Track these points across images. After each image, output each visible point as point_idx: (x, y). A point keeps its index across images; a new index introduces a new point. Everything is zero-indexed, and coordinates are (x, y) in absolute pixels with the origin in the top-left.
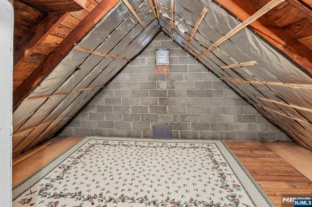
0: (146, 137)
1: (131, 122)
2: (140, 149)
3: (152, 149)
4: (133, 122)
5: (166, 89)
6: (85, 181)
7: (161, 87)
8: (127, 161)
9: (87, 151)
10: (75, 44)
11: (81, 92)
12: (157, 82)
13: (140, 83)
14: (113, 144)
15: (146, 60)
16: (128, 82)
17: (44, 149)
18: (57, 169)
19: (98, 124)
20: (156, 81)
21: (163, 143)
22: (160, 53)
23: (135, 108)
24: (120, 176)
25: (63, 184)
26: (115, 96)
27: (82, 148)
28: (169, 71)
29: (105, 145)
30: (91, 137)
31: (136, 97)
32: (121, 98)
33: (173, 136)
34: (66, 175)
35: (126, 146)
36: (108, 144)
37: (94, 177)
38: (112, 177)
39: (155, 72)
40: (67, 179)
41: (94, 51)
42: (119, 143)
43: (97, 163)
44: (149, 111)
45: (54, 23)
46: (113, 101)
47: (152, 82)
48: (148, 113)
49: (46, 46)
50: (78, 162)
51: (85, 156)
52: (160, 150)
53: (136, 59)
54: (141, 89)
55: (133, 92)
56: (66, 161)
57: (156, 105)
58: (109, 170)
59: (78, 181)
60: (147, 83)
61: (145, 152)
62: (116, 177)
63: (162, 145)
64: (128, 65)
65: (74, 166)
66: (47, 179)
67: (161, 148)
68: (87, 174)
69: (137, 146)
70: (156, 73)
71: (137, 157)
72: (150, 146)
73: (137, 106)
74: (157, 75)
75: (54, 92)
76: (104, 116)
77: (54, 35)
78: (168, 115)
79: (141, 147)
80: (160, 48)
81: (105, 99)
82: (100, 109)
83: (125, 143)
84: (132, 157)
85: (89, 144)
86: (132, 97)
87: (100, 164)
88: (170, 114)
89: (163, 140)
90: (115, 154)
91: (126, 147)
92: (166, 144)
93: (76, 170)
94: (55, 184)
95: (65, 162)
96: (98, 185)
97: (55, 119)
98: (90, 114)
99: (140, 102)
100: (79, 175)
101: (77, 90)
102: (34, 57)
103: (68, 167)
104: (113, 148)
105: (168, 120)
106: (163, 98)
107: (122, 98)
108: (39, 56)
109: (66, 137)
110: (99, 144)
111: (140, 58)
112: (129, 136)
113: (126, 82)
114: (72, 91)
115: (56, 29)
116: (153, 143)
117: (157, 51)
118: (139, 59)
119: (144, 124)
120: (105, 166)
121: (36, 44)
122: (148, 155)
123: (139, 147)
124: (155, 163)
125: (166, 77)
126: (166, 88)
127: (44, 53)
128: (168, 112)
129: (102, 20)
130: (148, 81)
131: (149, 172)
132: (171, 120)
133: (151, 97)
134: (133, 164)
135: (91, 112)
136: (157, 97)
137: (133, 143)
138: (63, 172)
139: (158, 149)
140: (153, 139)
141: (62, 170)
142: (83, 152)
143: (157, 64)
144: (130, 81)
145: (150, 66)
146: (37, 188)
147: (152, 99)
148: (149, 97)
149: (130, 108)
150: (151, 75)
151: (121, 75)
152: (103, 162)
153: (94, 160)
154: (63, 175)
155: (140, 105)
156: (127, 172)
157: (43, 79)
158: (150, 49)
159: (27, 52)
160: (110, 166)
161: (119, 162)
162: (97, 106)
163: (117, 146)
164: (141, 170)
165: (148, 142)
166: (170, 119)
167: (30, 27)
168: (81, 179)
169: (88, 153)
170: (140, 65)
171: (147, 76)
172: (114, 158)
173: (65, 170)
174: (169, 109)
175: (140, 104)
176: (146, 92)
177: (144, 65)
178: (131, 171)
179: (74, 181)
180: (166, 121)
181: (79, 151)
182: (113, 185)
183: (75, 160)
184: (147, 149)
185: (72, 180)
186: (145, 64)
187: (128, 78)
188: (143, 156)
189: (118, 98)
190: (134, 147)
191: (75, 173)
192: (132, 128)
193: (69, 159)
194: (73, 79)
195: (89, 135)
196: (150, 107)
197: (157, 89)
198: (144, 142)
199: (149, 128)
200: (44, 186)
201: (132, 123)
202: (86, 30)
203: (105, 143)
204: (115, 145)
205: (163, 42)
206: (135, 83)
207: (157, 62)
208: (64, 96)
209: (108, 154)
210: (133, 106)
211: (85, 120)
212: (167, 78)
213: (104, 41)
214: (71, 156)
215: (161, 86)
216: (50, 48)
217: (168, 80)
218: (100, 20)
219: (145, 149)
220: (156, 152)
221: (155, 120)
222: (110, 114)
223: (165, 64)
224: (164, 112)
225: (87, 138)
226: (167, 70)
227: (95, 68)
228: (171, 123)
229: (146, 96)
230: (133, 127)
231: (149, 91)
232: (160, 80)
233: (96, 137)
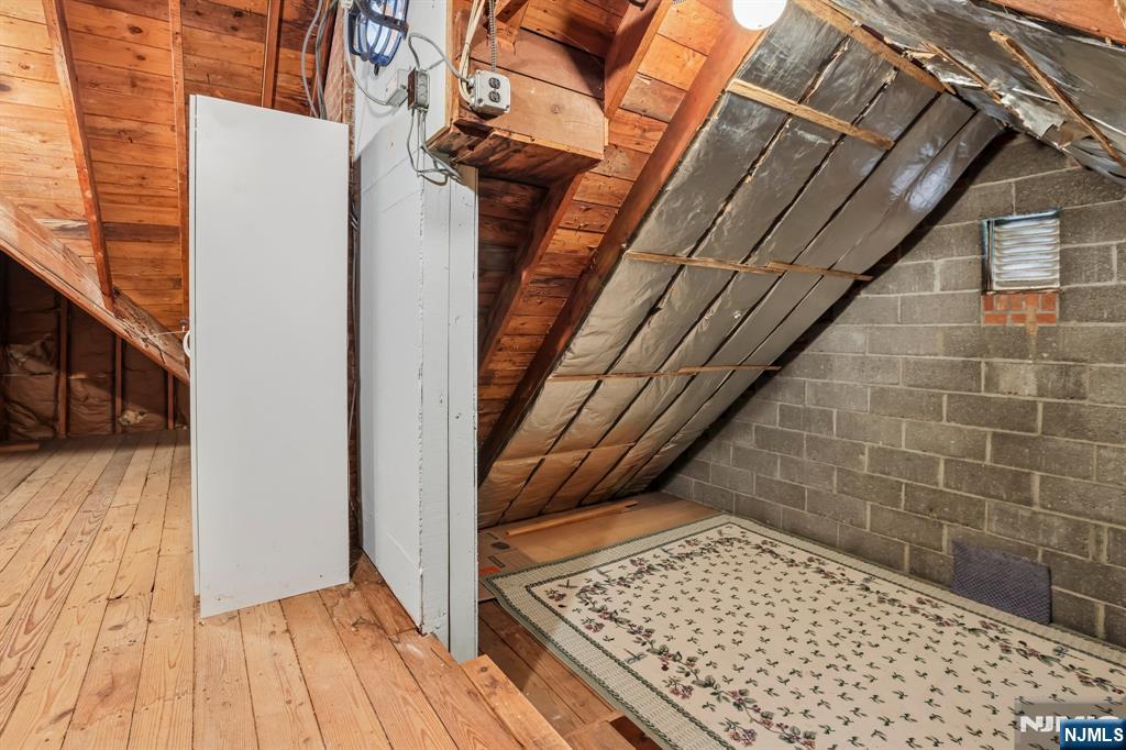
0: (919, 573)
1: (865, 504)
2: (875, 603)
3: (923, 621)
4: (872, 506)
5: (1030, 399)
6: (670, 612)
7: (1003, 385)
8: (805, 618)
9: (708, 549)
10: (624, 245)
11: (689, 377)
12: (986, 363)
13: (907, 362)
14: (790, 556)
15: (937, 271)
16: (862, 358)
17: (620, 513)
18: (626, 562)
19: (757, 483)
20: (983, 360)
21: (987, 621)
22: (1012, 235)
23: (883, 457)
24: (763, 646)
25: (624, 598)
26: (814, 402)
27: (699, 537)
28: (1052, 316)
29: (764, 551)
30: (733, 519)
31: (891, 415)
32: (832, 412)
33: (1058, 613)
34: (637, 582)
35: (827, 575)
36: (771, 552)
37: (696, 617)
38: (738, 637)
39: (979, 322)
40: (638, 592)
41: (689, 256)
42: (811, 560)
43: (719, 588)
44: (941, 477)
45: (558, 207)
46: (807, 418)
47: (963, 361)
48: (937, 484)
49: (569, 258)
50: (675, 566)
51: (696, 559)
52: (959, 638)
53: (891, 269)
54: (910, 386)
55: (880, 397)
56: (652, 553)
57: (976, 458)
58: (740, 616)
59: (657, 607)
60: (938, 364)
61: (886, 621)
62: (750, 642)
63: (980, 627)
64: (863, 295)
65: (664, 572)
66: (602, 573)
67: (966, 633)
68: (683, 601)
69: (867, 589)
70: (983, 325)
71: (849, 623)
72: (922, 612)
73: (892, 451)
74: (987, 332)
75: (611, 366)
76: (775, 463)
77: (578, 230)
78: (1034, 513)
79: (881, 601)
80: (1011, 214)
81: (781, 409)
82: (766, 439)
83: (830, 567)
84: (831, 615)
85: (720, 533)
86: (872, 412)
87: (725, 592)
88: (1047, 511)
89: (993, 612)
90: (778, 585)
91: (827, 581)
92: (1003, 631)
93: (663, 580)
94: (612, 591)
95: (648, 556)
96: (696, 636)
97: (637, 441)
98: (737, 449)
99: (904, 436)
100: (664, 594)
101: (675, 371)
102: (552, 285)
103: (650, 568)
104: (782, 566)
105: (1036, 536)
106: (1015, 436)
107: (835, 411)
108: (561, 282)
109: (674, 499)
110: (748, 543)
111: (910, 263)
112: (854, 550)
113: (853, 358)
114: (662, 371)
115: (568, 214)
116: (940, 603)
117: (996, 229)
118: (908, 267)
119: (917, 522)
120: (736, 602)
121: (536, 258)
122: (893, 632)
123: (873, 598)
124: (905, 666)
125: (1033, 343)
126: (1035, 392)
127: (568, 274)
128: (1036, 498)
129: (681, 168)
130: (941, 358)
131: (865, 682)
132: (1054, 540)
133: (953, 424)
134: (823, 634)
135: (741, 442)
136: (982, 426)
137: (858, 578)
138: (635, 574)
139: (949, 632)
140: (952, 592)
141: (635, 569)
142: (696, 549)
143: (996, 287)
144: (868, 354)
145: (953, 295)
146: (580, 582)
147: (960, 430)
148: (944, 422)
149: (863, 454)
150: (958, 332)
151: (833, 334)
152: (734, 592)
153: (714, 577)
154: (633, 579)
155: (903, 449)
156: (791, 646)
157: (573, 335)
158: (958, 224)
159: (524, 274)
160: (749, 608)
161: (782, 611)
162: (757, 428)
163: (797, 565)
164: (841, 663)
165: (919, 595)
166: (1049, 531)
167: (526, 223)
168: (664, 605)
169: (708, 555)
170: (911, 291)
171: (940, 336)
172: (772, 593)
173: (640, 572)
174: (1042, 490)
175: (903, 444)
176: (933, 400)
177: (925, 290)
178: (803, 649)
179: (649, 602)
180: (1023, 538)
181: (688, 542)
182: (731, 656)
183: (671, 560)
184: (901, 613)
185: (646, 599)
186: (930, 287)
187: (860, 343)
188: (871, 626)
189: (824, 411)
190: (853, 591)
191: (657, 587)
192: (868, 526)
193: (658, 552)
194: (648, 336)
195: (730, 512)
196: (947, 462)
197: (983, 394)
198: (901, 589)
199: (936, 544)
200: (591, 584)
201: (869, 508)
202: (645, 204)
203: (764, 547)
204: (793, 561)
205: (1026, 181)
206: (888, 361)
207: (995, 278)
208: (642, 381)
209: (757, 577)
210: (876, 445)
211: (722, 464)
212: (1042, 345)
213: (714, 223)
214: (666, 547)
215: (1005, 382)
216: (580, 260)
217: (1048, 358)
218: (675, 170)
219: (895, 609)
220: (936, 637)
221: (964, 519)
222: (792, 461)
223: (1039, 283)
224: (1014, 498)
225: (724, 518)
226: (1040, 311)
227: (715, 307)
228: (1053, 554)
229: (934, 419)
230: (871, 524)
231: (945, 398)
232: (1004, 357)
233: (746, 523)
